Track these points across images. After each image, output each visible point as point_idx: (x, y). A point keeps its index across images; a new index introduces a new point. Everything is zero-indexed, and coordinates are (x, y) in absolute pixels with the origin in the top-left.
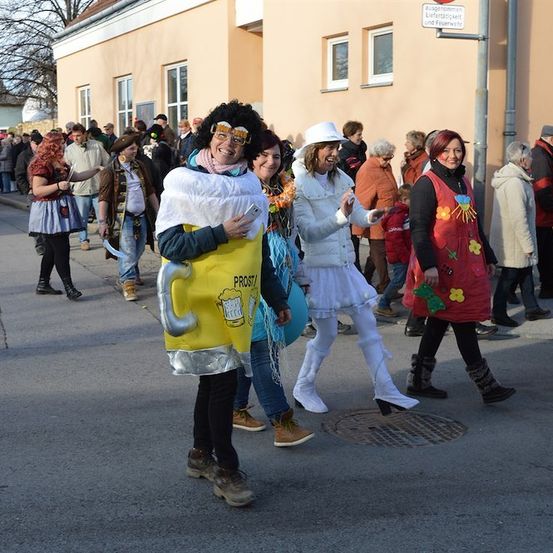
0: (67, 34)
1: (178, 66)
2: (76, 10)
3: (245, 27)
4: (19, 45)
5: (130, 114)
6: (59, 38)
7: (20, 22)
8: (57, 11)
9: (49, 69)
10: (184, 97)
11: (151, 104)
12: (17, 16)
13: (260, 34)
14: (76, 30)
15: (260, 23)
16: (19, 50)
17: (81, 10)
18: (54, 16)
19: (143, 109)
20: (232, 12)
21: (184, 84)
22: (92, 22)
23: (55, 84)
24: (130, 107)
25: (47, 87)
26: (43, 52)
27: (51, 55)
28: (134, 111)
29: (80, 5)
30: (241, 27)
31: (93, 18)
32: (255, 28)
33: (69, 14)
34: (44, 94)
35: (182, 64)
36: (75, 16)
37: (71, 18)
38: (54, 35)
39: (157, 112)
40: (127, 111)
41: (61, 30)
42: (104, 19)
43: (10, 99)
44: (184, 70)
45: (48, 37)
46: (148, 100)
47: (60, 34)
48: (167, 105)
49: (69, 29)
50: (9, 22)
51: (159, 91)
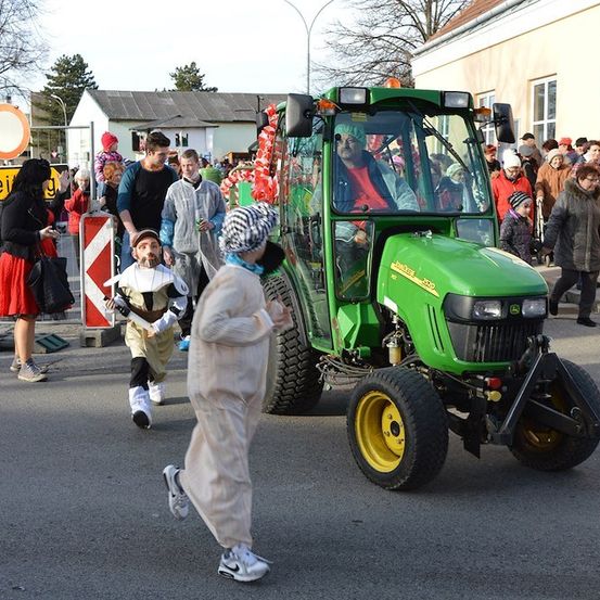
0: (427, 50)
1: (546, 81)
2: (437, 24)
4: (377, 63)
5: (491, 133)
6: (419, 54)
7: (379, 38)
8: (417, 25)
10: (552, 111)
12: (376, 32)
14: (436, 45)
16: (377, 67)
17: (442, 24)
18: (413, 30)
21: (553, 99)
22: (454, 36)
26: (401, 69)
27: (410, 71)
29: (441, 18)
31: (455, 31)
33: (429, 28)
35: (552, 79)
36: (435, 30)
37: (430, 32)
38: (413, 51)
40: (488, 129)
41: (421, 47)
42: (467, 32)
44: (553, 85)
45: (406, 52)
47: (419, 49)
48: (532, 123)
49: (428, 44)
50: (368, 39)
51: (524, 107)
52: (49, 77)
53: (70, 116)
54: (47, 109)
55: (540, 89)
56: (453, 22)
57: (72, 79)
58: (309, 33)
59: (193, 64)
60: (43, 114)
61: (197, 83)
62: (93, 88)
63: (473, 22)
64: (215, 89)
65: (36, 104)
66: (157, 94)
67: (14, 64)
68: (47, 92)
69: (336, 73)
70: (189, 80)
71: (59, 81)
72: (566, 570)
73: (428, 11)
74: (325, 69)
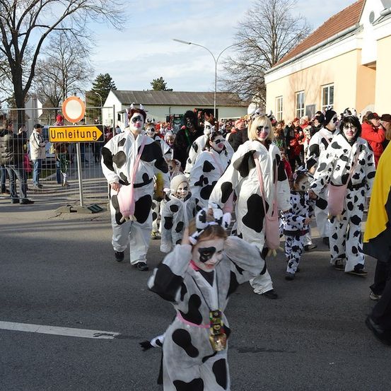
0: (272, 71)
1: (329, 86)
2: (277, 59)
3: (366, 65)
4: (248, 77)
5: (303, 110)
6: (268, 73)
7: (249, 66)
8: (267, 60)
9: (262, 89)
10: (332, 101)
11: (314, 106)
12: (248, 63)
13: (375, 68)
14: (276, 69)
15: (375, 63)
17: (279, 59)
18: (266, 62)
19: (310, 108)
20: (359, 57)
21: (332, 95)
22: (285, 65)
23: (265, 96)
24: (303, 107)
25: (261, 98)
26: (260, 80)
27: (264, 81)
28: (305, 109)
29: (279, 56)
30: (364, 65)
31: (285, 62)
32: (372, 65)
33: (273, 61)
34: (259, 101)
35: (331, 85)
36: (276, 62)
37: (274, 63)
38: (265, 72)
39: (317, 110)
40: (301, 109)
41: (269, 70)
42: (291, 63)
43: (242, 103)
44: (332, 88)
45: (262, 72)
46: (312, 104)
47: (268, 71)
48: (322, 106)
49: (273, 69)
50: (244, 66)
51: (318, 99)
52: (94, 84)
53: (104, 103)
54: (93, 99)
55: (326, 90)
56: (285, 58)
57: (105, 85)
58: (216, 63)
59: (161, 78)
60: (91, 101)
61: (163, 87)
62: (114, 89)
63: (294, 58)
64: (172, 90)
65: (88, 97)
66: (144, 92)
67: (78, 78)
68: (93, 91)
69: (229, 82)
70: (159, 85)
71: (98, 86)
72: (336, 318)
73: (272, 53)
74: (223, 80)
